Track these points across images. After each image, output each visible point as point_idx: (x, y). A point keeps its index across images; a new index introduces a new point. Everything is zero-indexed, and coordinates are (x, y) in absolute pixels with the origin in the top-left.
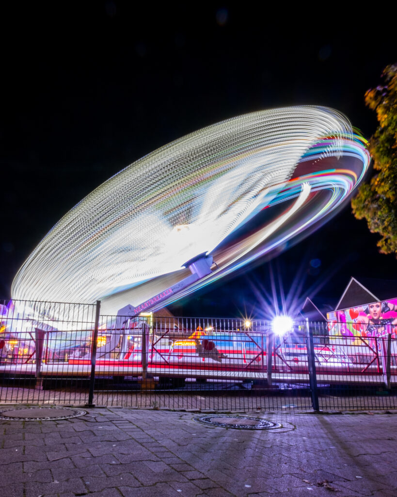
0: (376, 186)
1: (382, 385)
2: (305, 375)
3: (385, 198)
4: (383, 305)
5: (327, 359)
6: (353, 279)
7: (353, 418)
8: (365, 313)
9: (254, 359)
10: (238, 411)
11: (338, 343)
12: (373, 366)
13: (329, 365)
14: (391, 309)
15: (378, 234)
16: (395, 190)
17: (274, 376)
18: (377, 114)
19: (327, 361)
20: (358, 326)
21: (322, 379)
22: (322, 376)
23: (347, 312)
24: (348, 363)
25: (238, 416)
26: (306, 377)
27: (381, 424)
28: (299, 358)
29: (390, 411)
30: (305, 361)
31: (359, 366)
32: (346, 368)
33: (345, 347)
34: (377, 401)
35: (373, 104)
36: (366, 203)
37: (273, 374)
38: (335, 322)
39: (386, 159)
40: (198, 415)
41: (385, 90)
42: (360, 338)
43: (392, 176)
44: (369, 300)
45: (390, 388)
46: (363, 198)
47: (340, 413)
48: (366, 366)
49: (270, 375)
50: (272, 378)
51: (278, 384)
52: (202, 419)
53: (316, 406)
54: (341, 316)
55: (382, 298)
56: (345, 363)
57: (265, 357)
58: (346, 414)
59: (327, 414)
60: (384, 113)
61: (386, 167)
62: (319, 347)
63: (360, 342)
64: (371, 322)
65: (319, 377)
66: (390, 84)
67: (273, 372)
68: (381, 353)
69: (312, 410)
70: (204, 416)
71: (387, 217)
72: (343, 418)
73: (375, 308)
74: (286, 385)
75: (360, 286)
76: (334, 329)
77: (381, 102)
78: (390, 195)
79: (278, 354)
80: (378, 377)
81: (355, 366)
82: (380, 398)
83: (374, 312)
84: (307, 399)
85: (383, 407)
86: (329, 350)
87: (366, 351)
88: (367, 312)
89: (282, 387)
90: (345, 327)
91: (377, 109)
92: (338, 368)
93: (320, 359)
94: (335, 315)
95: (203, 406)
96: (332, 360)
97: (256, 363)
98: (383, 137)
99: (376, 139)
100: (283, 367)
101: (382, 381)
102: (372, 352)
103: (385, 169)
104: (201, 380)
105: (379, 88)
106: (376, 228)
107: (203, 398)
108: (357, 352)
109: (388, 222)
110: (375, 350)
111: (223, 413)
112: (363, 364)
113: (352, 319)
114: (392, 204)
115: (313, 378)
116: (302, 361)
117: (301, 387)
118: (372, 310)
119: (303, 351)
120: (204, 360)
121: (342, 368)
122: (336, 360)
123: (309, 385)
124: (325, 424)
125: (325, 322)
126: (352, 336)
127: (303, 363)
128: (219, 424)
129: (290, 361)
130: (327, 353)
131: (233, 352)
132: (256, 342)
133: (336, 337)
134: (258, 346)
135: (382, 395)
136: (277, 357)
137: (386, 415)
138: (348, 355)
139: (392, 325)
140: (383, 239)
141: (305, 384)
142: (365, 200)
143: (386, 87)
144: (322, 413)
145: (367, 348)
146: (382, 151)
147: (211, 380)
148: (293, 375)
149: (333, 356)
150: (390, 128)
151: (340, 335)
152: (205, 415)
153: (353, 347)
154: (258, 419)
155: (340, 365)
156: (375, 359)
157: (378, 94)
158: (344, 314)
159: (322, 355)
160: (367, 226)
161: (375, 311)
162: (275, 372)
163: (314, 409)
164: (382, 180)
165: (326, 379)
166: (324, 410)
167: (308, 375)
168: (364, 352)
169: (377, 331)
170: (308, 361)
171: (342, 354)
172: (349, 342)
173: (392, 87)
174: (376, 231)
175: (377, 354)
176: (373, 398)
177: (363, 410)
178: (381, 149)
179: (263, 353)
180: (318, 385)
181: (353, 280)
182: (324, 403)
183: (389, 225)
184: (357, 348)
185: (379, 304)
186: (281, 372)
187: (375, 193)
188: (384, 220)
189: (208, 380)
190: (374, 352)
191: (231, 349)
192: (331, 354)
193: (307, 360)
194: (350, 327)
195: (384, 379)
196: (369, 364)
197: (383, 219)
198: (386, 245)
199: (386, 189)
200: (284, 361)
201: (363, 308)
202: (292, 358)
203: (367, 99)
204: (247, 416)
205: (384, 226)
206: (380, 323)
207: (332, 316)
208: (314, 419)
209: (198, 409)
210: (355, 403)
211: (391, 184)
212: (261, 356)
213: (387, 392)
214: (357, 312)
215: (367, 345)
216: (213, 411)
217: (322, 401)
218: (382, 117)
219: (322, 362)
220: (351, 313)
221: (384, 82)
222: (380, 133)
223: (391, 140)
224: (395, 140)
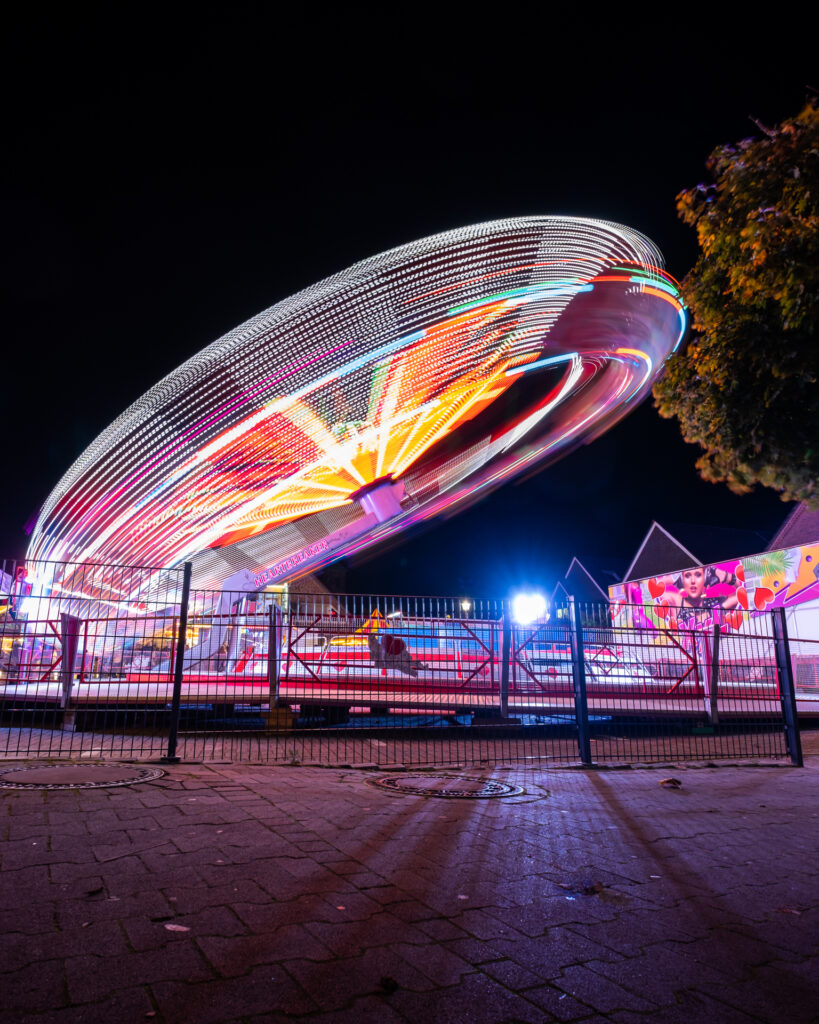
0: (696, 360)
1: (703, 717)
2: (567, 700)
3: (710, 383)
4: (707, 573)
5: (607, 669)
6: (655, 524)
7: (651, 775)
9: (475, 672)
10: (447, 765)
11: (625, 642)
12: (686, 683)
13: (609, 680)
14: (722, 580)
15: (697, 444)
16: (727, 369)
17: (514, 702)
18: (698, 234)
19: (606, 675)
20: (664, 609)
21: (597, 706)
22: (597, 701)
23: (645, 584)
24: (644, 677)
25: (445, 775)
26: (569, 703)
27: (699, 785)
28: (557, 669)
29: (715, 762)
30: (569, 675)
31: (661, 682)
32: (639, 686)
33: (639, 649)
34: (693, 745)
35: (690, 216)
36: (678, 390)
37: (510, 698)
38: (622, 604)
39: (712, 313)
40: (374, 774)
41: (711, 192)
42: (666, 631)
43: (724, 344)
44: (683, 564)
45: (716, 721)
46: (674, 379)
47: (628, 768)
48: (674, 683)
49: (505, 700)
50: (510, 704)
51: (518, 716)
52: (381, 781)
53: (586, 756)
54: (633, 592)
55: (706, 561)
56: (639, 677)
57: (496, 666)
58: (638, 768)
59: (605, 769)
60: (709, 232)
61: (712, 328)
62: (593, 648)
63: (664, 640)
64: (686, 604)
65: (593, 703)
66: (720, 180)
67: (511, 695)
68: (701, 659)
69: (579, 763)
70: (385, 777)
71: (715, 416)
72: (634, 776)
73: (693, 578)
74: (533, 717)
75: (667, 538)
76: (622, 617)
77: (705, 212)
78: (719, 378)
79: (519, 662)
80: (695, 702)
81: (655, 682)
82: (699, 739)
83: (690, 586)
84: (570, 742)
85: (704, 756)
86: (611, 654)
87: (676, 655)
88: (679, 584)
89: (527, 721)
90: (641, 611)
91: (698, 224)
92: (626, 686)
93: (595, 670)
94: (623, 591)
95: (383, 757)
96: (615, 671)
97: (479, 678)
98: (707, 275)
99: (697, 277)
100: (529, 685)
101: (702, 709)
102: (684, 657)
103: (711, 331)
104: (380, 709)
105: (702, 188)
106: (695, 435)
107: (383, 744)
108: (659, 657)
109: (715, 425)
110: (691, 654)
111: (419, 770)
112: (671, 678)
113: (654, 597)
114: (723, 393)
115: (581, 703)
116: (562, 674)
117: (560, 721)
118: (687, 581)
119: (564, 656)
120: (384, 673)
121: (632, 687)
122: (621, 672)
123: (574, 717)
124: (602, 788)
125: (606, 603)
126: (651, 628)
127: (564, 676)
128: (412, 790)
129: (541, 674)
130: (607, 658)
131: (439, 658)
132: (480, 639)
133: (623, 631)
134: (484, 647)
135: (702, 735)
136: (517, 666)
137: (708, 770)
138: (644, 663)
139: (722, 609)
140: (708, 455)
141: (568, 717)
142: (676, 385)
143: (714, 186)
144: (597, 768)
145: (678, 650)
146: (706, 299)
147: (398, 710)
148: (546, 699)
149: (617, 665)
150: (719, 259)
151: (631, 626)
152: (386, 773)
153: (652, 649)
154: (483, 781)
155: (629, 681)
156: (690, 671)
157: (700, 197)
158: (639, 588)
159: (598, 663)
160: (679, 430)
161: (693, 583)
162: (514, 695)
163: (582, 760)
164: (706, 351)
165: (604, 707)
166: (601, 763)
167: (573, 700)
168: (671, 658)
169: (696, 619)
170: (573, 674)
171: (634, 661)
172: (648, 639)
173: (723, 186)
174: (694, 440)
175: (694, 660)
176: (686, 740)
177: (669, 762)
178: (705, 295)
179: (492, 661)
180: (591, 718)
181: (656, 527)
182: (600, 749)
183: (717, 431)
184: (658, 649)
185: (700, 570)
186: (525, 695)
187: (694, 372)
188: (709, 422)
189: (392, 710)
190: (688, 656)
191: (435, 651)
192: (614, 660)
193: (571, 672)
194: (649, 613)
195: (706, 706)
196: (681, 679)
197: (707, 419)
198: (711, 465)
199: (713, 365)
200: (532, 674)
201: (673, 577)
202: (544, 668)
203: (680, 206)
204: (462, 774)
205: (708, 433)
206: (701, 605)
207: (619, 592)
208: (582, 777)
209: (373, 764)
210: (654, 749)
211: (721, 357)
212: (488, 665)
213: (711, 730)
214: (662, 586)
215: (677, 645)
216: (402, 766)
217: (597, 746)
218: (707, 240)
219: (598, 676)
220: (652, 586)
221: (710, 177)
222: (704, 266)
223: (722, 279)
224: (729, 279)
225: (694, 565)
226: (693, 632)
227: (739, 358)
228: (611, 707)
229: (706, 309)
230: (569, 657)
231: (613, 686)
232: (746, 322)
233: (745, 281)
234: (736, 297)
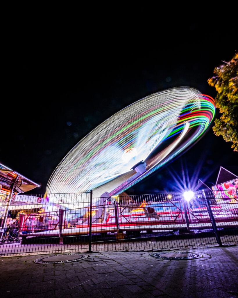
0: (224, 119)
3: (229, 124)
5: (218, 213)
6: (221, 167)
8: (232, 185)
9: (177, 217)
10: (174, 249)
11: (221, 203)
15: (230, 142)
16: (233, 120)
18: (215, 88)
24: (231, 214)
25: (175, 252)
26: (210, 225)
28: (202, 214)
35: (212, 84)
36: (220, 128)
39: (225, 107)
40: (152, 253)
41: (216, 78)
43: (231, 113)
44: (233, 178)
46: (218, 125)
47: (235, 245)
49: (188, 225)
50: (190, 227)
51: (193, 230)
52: (154, 255)
53: (219, 242)
54: (220, 188)
59: (227, 246)
60: (219, 87)
61: (226, 110)
62: (213, 206)
63: (234, 201)
65: (218, 224)
66: (218, 75)
67: (190, 223)
69: (218, 245)
70: (155, 254)
74: (197, 230)
75: (226, 171)
77: (216, 83)
78: (232, 122)
81: (235, 215)
84: (213, 238)
88: (234, 184)
91: (215, 86)
94: (217, 188)
95: (154, 247)
96: (220, 213)
97: (179, 219)
98: (221, 98)
99: (218, 99)
100: (193, 220)
103: (226, 111)
104: (149, 231)
105: (214, 77)
106: (228, 139)
107: (153, 243)
108: (234, 207)
109: (234, 135)
111: (165, 251)
113: (226, 189)
114: (234, 126)
115: (214, 224)
117: (207, 231)
119: (205, 209)
120: (149, 219)
122: (222, 213)
123: (212, 229)
124: (227, 253)
127: (206, 216)
128: (165, 258)
129: (198, 216)
134: (178, 209)
136: (190, 214)
138: (229, 210)
140: (234, 144)
141: (210, 229)
143: (217, 77)
144: (224, 246)
147: (156, 231)
148: (200, 224)
150: (223, 93)
152: (155, 252)
154: (187, 253)
157: (214, 80)
158: (221, 186)
159: (216, 211)
160: (223, 139)
163: (219, 244)
164: (226, 116)
166: (225, 244)
167: (211, 223)
170: (209, 215)
171: (226, 209)
172: (228, 201)
173: (220, 76)
178: (221, 103)
179: (182, 213)
180: (218, 229)
181: (222, 168)
182: (224, 239)
183: (235, 137)
186: (193, 223)
187: (223, 122)
188: (232, 135)
189: (153, 231)
191: (162, 211)
198: (236, 147)
199: (229, 119)
201: (231, 182)
202: (197, 214)
203: (209, 83)
204: (180, 251)
207: (215, 188)
208: (220, 250)
209: (151, 249)
211: (231, 117)
214: (228, 185)
216: (160, 250)
217: (222, 239)
218: (219, 89)
219: (215, 215)
220: (225, 185)
221: (215, 75)
222: (219, 96)
223: (225, 98)
224: (227, 97)
227: (236, 116)
228: (224, 225)
229: (222, 106)
230: (207, 209)
231: (221, 218)
232: (235, 107)
233: (233, 96)
234: (231, 101)
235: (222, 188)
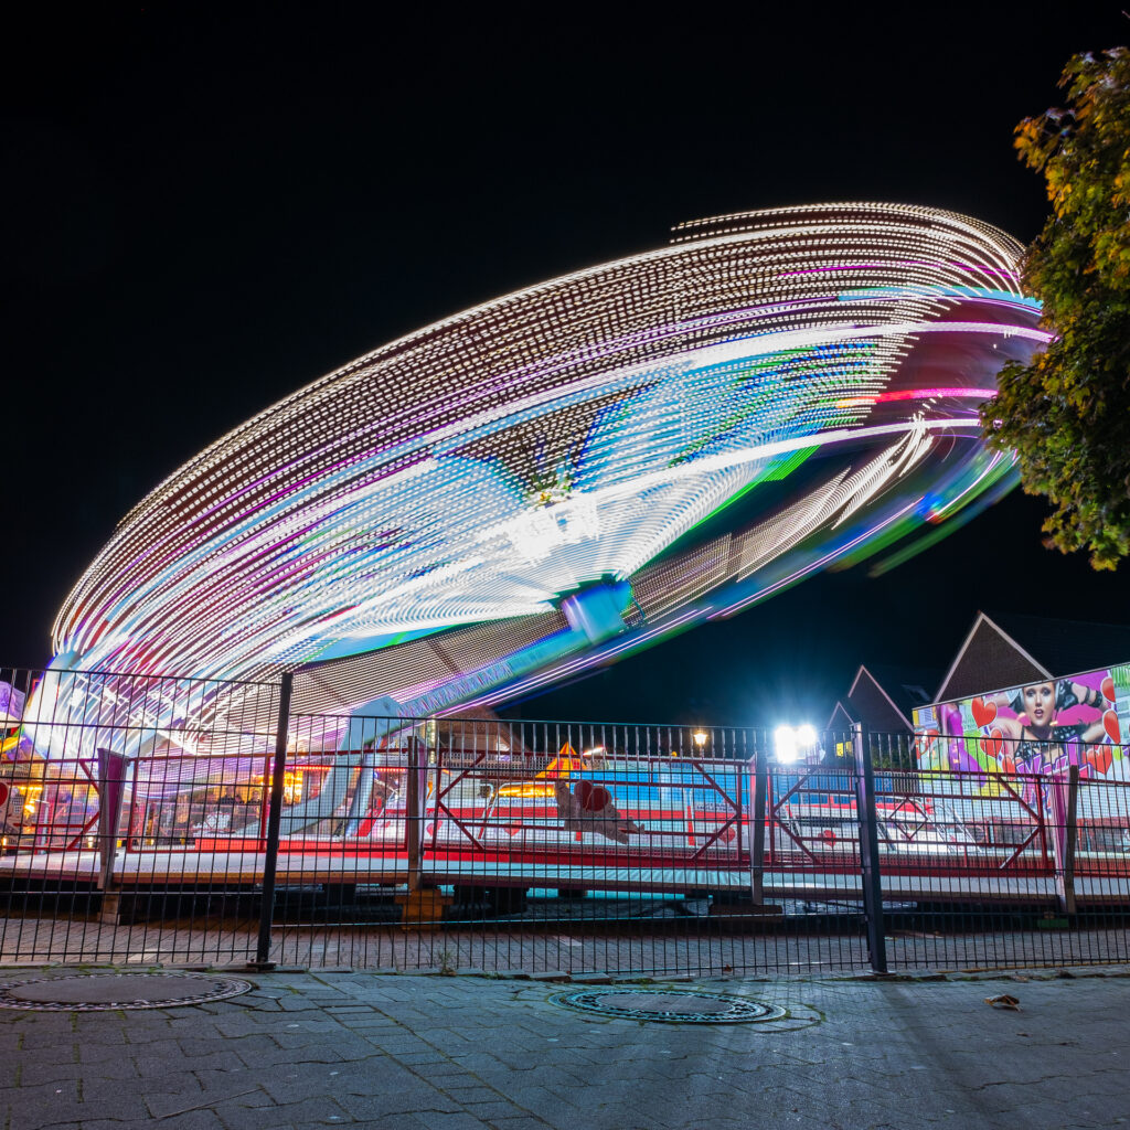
1: (1053, 903)
2: (851, 878)
3: (1065, 405)
4: (1059, 690)
5: (911, 832)
6: (983, 616)
7: (975, 989)
8: (1012, 709)
9: (714, 836)
10: (671, 975)
11: (938, 791)
12: (1028, 853)
13: (913, 848)
14: (1081, 699)
15: (1044, 498)
16: (1089, 384)
17: (772, 881)
18: (1047, 182)
19: (909, 840)
20: (994, 744)
21: (896, 888)
22: (895, 879)
23: (967, 705)
24: (966, 844)
25: (670, 989)
26: (854, 883)
27: (1047, 1005)
28: (837, 831)
29: (1071, 970)
30: (853, 841)
31: (991, 852)
32: (958, 859)
33: (958, 802)
34: (1038, 946)
35: (1036, 157)
36: (1017, 416)
37: (767, 876)
38: (933, 735)
39: (1067, 301)
40: (564, 988)
41: (1067, 120)
42: (998, 776)
43: (1084, 347)
44: (1025, 676)
45: (1072, 910)
47: (941, 978)
48: (1010, 852)
49: (758, 878)
50: (765, 885)
51: (779, 902)
52: (574, 998)
53: (879, 960)
54: (949, 718)
55: (1058, 671)
56: (958, 844)
57: (745, 828)
58: (957, 980)
59: (908, 979)
60: (1064, 181)
62: (890, 801)
63: (995, 788)
64: (1028, 736)
65: (889, 883)
66: (1080, 104)
67: (768, 870)
68: (1050, 817)
69: (869, 972)
70: (579, 991)
71: (1071, 456)
72: (950, 991)
73: (1039, 697)
74: (800, 903)
76: (932, 755)
77: (1056, 152)
78: (1077, 398)
79: (780, 822)
80: (1041, 881)
81: (982, 852)
82: (1047, 937)
83: (1035, 708)
84: (855, 941)
85: (1054, 961)
86: (916, 809)
87: (1013, 812)
88: (1018, 706)
89: (792, 909)
90: (960, 746)
91: (1048, 169)
92: (938, 858)
93: (893, 833)
94: (934, 715)
95: (577, 963)
96: (922, 836)
97: (721, 845)
98: (1060, 244)
99: (1045, 246)
100: (793, 856)
101: (1051, 892)
102: (1025, 815)
104: (572, 892)
105: (1054, 115)
106: (1039, 482)
107: (577, 944)
108: (987, 814)
109: (1071, 469)
110: (1035, 810)
111: (630, 982)
112: (1006, 846)
113: (978, 725)
114: (1083, 421)
115: (872, 883)
116: (843, 840)
117: (841, 909)
118: (1030, 701)
119: (846, 813)
120: (579, 838)
121: (948, 859)
122: (932, 836)
123: (861, 904)
124: (901, 1006)
125: (908, 734)
126: (981, 776)
127: (847, 842)
128: (620, 1011)
129: (812, 839)
130: (911, 816)
131: (662, 816)
132: (722, 788)
133: (935, 776)
134: (728, 800)
135: (1052, 930)
136: (777, 828)
137: (1060, 981)
138: (965, 824)
139: (1082, 743)
140: (1059, 514)
141: (852, 903)
142: (1014, 408)
143: (1071, 112)
144: (895, 979)
145: (1015, 804)
146: (1059, 281)
147: (600, 894)
148: (820, 877)
149: (926, 826)
150: (1079, 221)
151: (946, 768)
152: (581, 987)
153: (977, 803)
154: (726, 997)
155: (943, 849)
156: (1034, 835)
157: (1051, 127)
158: (958, 711)
159: (896, 824)
161: (1038, 705)
162: (772, 870)
163: (874, 968)
165: (906, 888)
166: (902, 972)
167: (859, 878)
168: (1006, 815)
169: (1043, 759)
170: (860, 840)
171: (950, 820)
172: (970, 787)
173: (1085, 112)
174: (1040, 490)
175: (1040, 819)
176: (1028, 937)
177: (1001, 969)
178: (1057, 275)
179: (739, 820)
180: (886, 905)
181: (983, 620)
182: (900, 950)
184: (986, 803)
185: (1048, 685)
186: (788, 871)
187: (1039, 389)
188: (1063, 464)
189: (590, 893)
190: (1031, 812)
191: (655, 806)
192: (920, 818)
193: (856, 836)
194: (973, 748)
195: (1055, 887)
196: (1021, 848)
197: (1060, 459)
198: (1064, 527)
199: (1068, 379)
200: (798, 840)
201: (1009, 696)
202: (817, 831)
203: (1020, 142)
204: (695, 988)
205: (1061, 480)
206: (1050, 737)
207: (928, 718)
208: (873, 992)
209: (562, 973)
210: (981, 950)
211: (1079, 368)
212: (734, 826)
213: (1065, 923)
214: (992, 708)
215: (1015, 797)
216: (607, 977)
217: (895, 946)
218: (1061, 191)
219: (898, 842)
220: (977, 709)
221: (1060, 100)
222: (1056, 232)
223: (1083, 251)
224: (1092, 251)
225: (1041, 678)
226: (1038, 777)
227: (1106, 369)
228: (916, 888)
229: (1058, 296)
230: (854, 814)
231: (919, 858)
232: (1119, 313)
233: (1118, 251)
234: (1103, 277)
235: (959, 721)
